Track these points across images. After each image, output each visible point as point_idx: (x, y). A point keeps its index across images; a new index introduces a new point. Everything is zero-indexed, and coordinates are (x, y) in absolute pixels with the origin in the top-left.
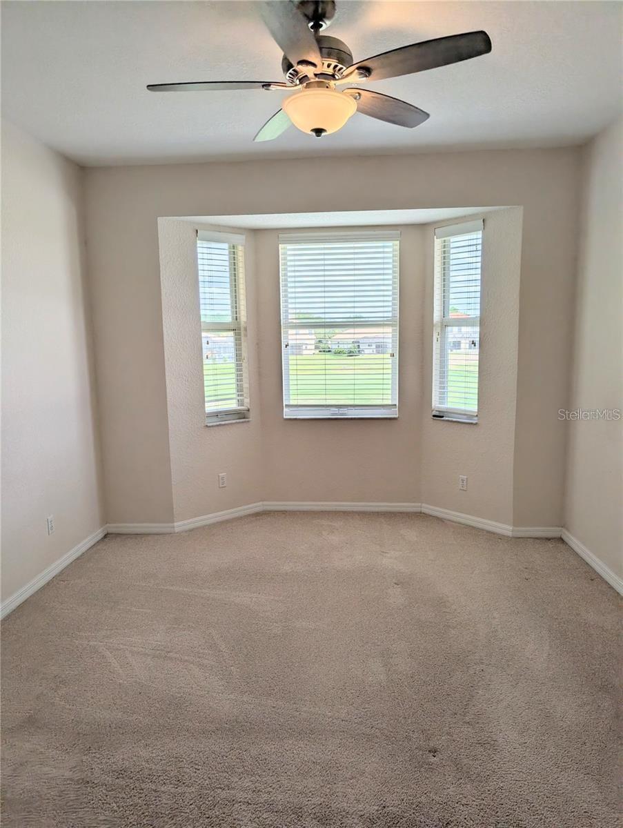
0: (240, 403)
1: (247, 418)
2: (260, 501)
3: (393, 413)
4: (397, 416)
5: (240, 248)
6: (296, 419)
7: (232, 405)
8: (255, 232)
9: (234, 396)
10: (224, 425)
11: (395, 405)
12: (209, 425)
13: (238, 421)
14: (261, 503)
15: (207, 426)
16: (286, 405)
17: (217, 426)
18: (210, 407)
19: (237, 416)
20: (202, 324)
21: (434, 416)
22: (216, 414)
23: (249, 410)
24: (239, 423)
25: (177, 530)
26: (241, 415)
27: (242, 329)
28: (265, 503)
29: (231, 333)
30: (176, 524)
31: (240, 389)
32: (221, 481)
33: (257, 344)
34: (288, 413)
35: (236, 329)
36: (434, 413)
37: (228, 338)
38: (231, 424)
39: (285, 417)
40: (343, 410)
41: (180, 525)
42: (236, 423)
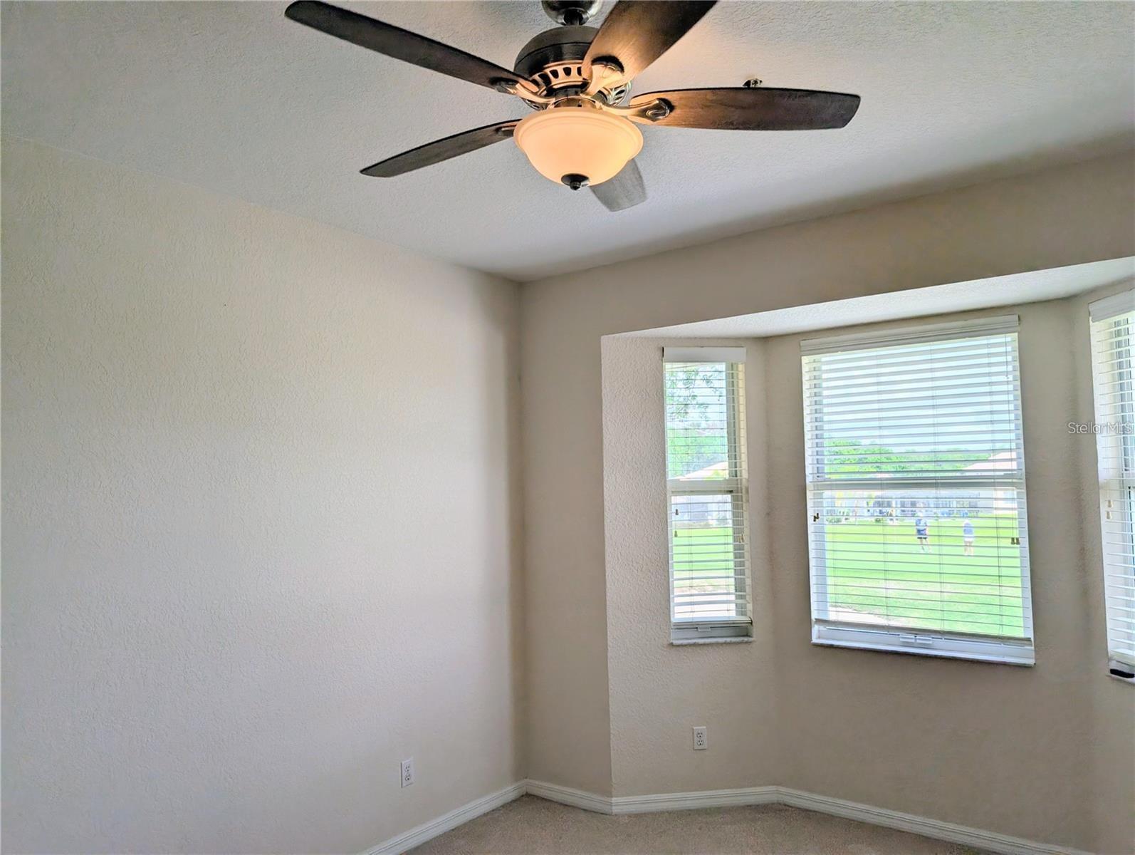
0: (741, 610)
1: (750, 636)
2: (773, 784)
3: (1025, 656)
4: (1031, 662)
5: (741, 367)
6: (831, 647)
7: (728, 612)
8: (765, 340)
9: (732, 598)
10: (704, 645)
11: (1029, 640)
12: (676, 642)
13: (728, 640)
14: (772, 788)
15: (672, 645)
16: (819, 621)
17: (690, 645)
18: (680, 613)
19: (730, 632)
20: (668, 482)
21: (1113, 672)
22: (693, 626)
23: (751, 623)
24: (730, 643)
25: (615, 810)
26: (741, 631)
27: (744, 491)
28: (782, 789)
29: (728, 497)
30: (614, 800)
31: (740, 587)
32: (696, 739)
33: (768, 514)
34: (818, 635)
35: (732, 489)
36: (1114, 666)
37: (720, 506)
38: (717, 644)
39: (815, 640)
40: (921, 639)
41: (621, 804)
42: (726, 643)
